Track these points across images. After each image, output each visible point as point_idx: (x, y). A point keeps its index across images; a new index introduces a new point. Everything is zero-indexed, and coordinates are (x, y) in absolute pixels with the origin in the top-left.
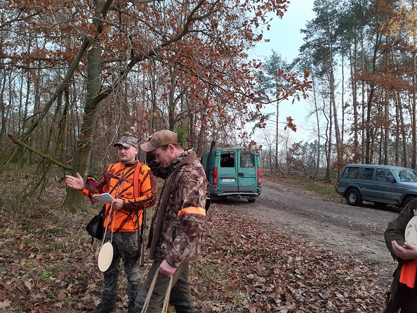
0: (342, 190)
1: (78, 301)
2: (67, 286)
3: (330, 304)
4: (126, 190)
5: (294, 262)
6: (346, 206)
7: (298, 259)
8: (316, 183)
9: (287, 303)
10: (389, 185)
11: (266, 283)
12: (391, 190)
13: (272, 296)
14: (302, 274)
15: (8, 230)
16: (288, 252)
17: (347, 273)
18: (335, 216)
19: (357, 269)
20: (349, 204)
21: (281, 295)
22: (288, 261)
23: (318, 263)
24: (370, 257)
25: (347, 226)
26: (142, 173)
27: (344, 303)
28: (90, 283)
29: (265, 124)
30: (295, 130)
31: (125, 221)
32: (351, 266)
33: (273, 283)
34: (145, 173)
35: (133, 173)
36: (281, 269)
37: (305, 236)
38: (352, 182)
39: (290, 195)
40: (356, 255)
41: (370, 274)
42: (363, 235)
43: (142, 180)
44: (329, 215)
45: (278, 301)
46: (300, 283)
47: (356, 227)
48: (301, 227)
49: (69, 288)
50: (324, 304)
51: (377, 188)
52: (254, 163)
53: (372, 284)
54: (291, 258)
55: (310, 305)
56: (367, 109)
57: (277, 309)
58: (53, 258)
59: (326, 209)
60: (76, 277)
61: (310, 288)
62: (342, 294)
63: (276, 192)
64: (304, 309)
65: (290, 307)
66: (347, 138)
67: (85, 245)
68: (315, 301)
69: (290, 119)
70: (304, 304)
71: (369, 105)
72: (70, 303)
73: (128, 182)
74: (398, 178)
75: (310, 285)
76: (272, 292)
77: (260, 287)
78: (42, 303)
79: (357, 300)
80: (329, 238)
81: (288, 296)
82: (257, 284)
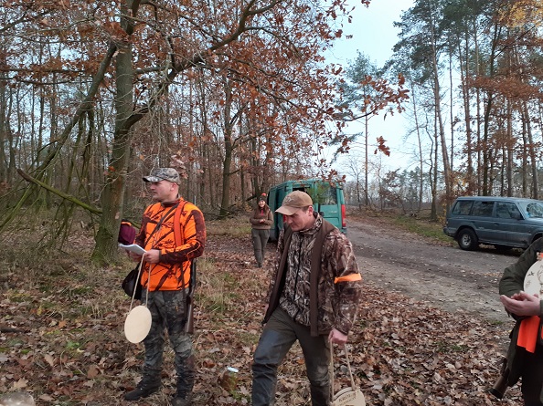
0: (453, 230)
1: (113, 379)
2: (98, 360)
3: (438, 376)
4: (164, 237)
5: (390, 324)
6: (458, 251)
7: (396, 320)
8: (418, 222)
9: (381, 376)
10: (514, 223)
11: (354, 352)
12: (517, 229)
13: (363, 368)
14: (401, 340)
15: (22, 291)
16: (383, 312)
17: (459, 337)
18: (443, 264)
19: (473, 331)
20: (462, 248)
21: (374, 367)
22: (383, 323)
23: (422, 325)
24: (490, 315)
25: (459, 276)
26: (184, 215)
27: (456, 376)
28: (128, 356)
29: (348, 148)
30: (388, 153)
31: (165, 277)
32: (465, 327)
33: (363, 352)
34: (188, 214)
35: (173, 214)
36: (374, 333)
37: (405, 291)
38: (464, 220)
39: (385, 239)
40: (470, 314)
41: (489, 337)
42: (480, 288)
43: (183, 224)
44: (435, 263)
45: (370, 374)
46: (399, 351)
47: (470, 278)
48: (399, 279)
49: (101, 362)
50: (430, 377)
51: (498, 227)
52: (336, 198)
53: (493, 350)
54: (386, 320)
55: (411, 378)
56: (483, 124)
57: (369, 384)
58: (80, 325)
59: (432, 256)
60: (110, 349)
61: (411, 357)
62: (454, 364)
63: (367, 236)
64: (403, 384)
65: (386, 382)
66: (458, 163)
67: (120, 308)
68: (418, 373)
69: (381, 140)
70: (404, 377)
71: (487, 119)
72: (103, 381)
73: (166, 226)
74: (525, 214)
75: (412, 353)
76: (361, 363)
78: (67, 382)
79: (472, 371)
80: (436, 293)
81: (383, 368)
82: (343, 353)
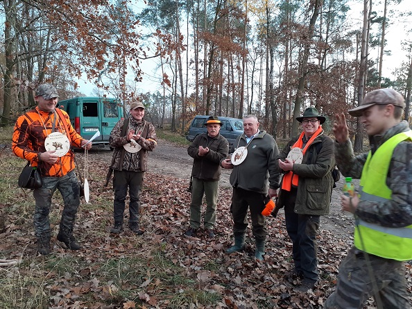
5: (173, 192)
7: (176, 190)
9: (178, 218)
10: (227, 133)
11: (159, 208)
12: (229, 137)
13: (167, 215)
14: (182, 199)
21: (174, 214)
22: (169, 192)
29: (141, 78)
37: (173, 174)
38: (199, 131)
69: (166, 76)
74: (234, 128)
77: (156, 211)
81: (178, 214)
82: (152, 209)
